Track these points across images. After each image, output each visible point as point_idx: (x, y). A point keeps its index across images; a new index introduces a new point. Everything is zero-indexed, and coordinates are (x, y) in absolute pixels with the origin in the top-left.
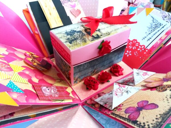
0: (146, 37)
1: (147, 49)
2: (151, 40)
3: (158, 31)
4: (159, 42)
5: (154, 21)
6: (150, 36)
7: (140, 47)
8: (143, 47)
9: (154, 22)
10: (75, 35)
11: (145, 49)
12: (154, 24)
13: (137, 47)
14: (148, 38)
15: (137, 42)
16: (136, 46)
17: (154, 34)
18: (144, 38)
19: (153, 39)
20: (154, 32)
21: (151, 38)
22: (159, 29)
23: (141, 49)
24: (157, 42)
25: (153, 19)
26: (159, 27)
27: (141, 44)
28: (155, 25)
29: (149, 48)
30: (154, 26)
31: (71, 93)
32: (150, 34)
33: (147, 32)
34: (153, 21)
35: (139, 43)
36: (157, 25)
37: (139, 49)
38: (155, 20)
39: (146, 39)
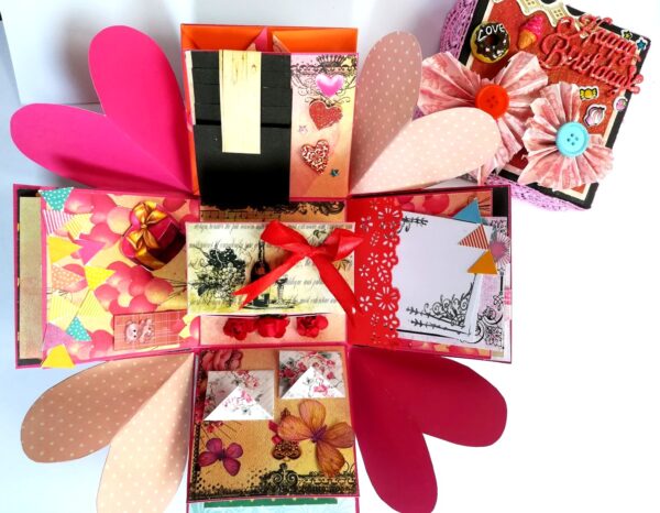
0: (417, 312)
1: (396, 335)
2: (418, 328)
3: (445, 329)
4: (425, 346)
5: (465, 301)
6: (424, 319)
7: (391, 316)
8: (395, 322)
9: (459, 303)
10: (224, 270)
11: (394, 331)
12: (456, 307)
13: (387, 312)
14: (419, 318)
15: (395, 302)
16: (387, 308)
17: (434, 326)
18: (412, 311)
19: (423, 329)
20: (437, 323)
21: (421, 324)
22: (449, 326)
23: (390, 321)
24: (421, 343)
25: (469, 294)
26: (453, 324)
27: (398, 314)
28: (455, 311)
29: (401, 335)
30: (450, 310)
31: (189, 324)
32: (429, 315)
33: (430, 307)
34: (462, 298)
35: (396, 309)
36: (456, 315)
37: (385, 318)
38: (468, 300)
39: (413, 317)
